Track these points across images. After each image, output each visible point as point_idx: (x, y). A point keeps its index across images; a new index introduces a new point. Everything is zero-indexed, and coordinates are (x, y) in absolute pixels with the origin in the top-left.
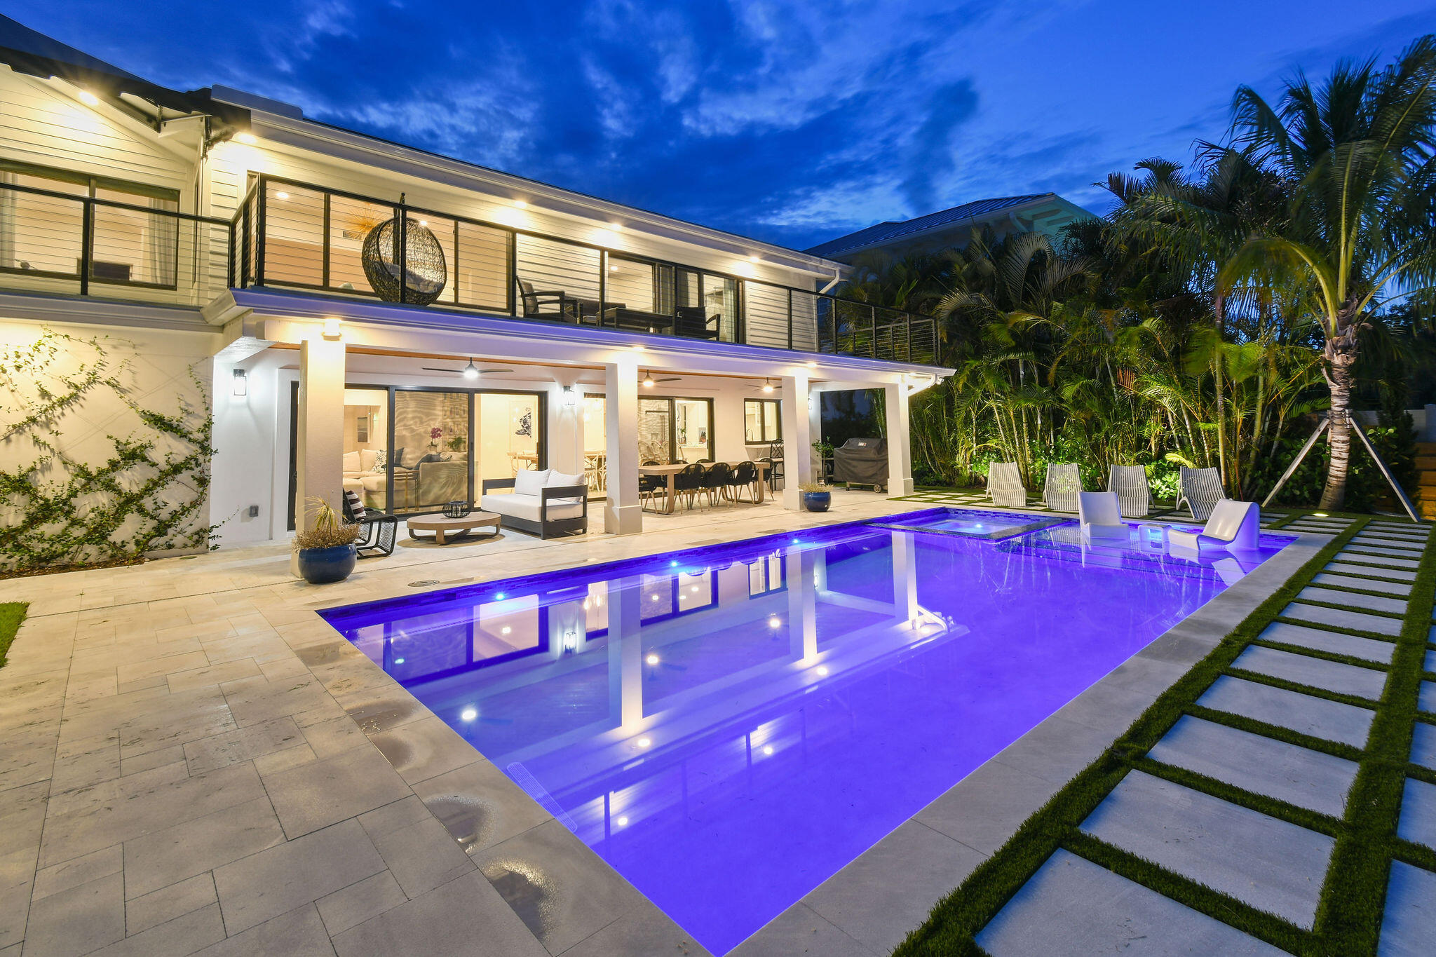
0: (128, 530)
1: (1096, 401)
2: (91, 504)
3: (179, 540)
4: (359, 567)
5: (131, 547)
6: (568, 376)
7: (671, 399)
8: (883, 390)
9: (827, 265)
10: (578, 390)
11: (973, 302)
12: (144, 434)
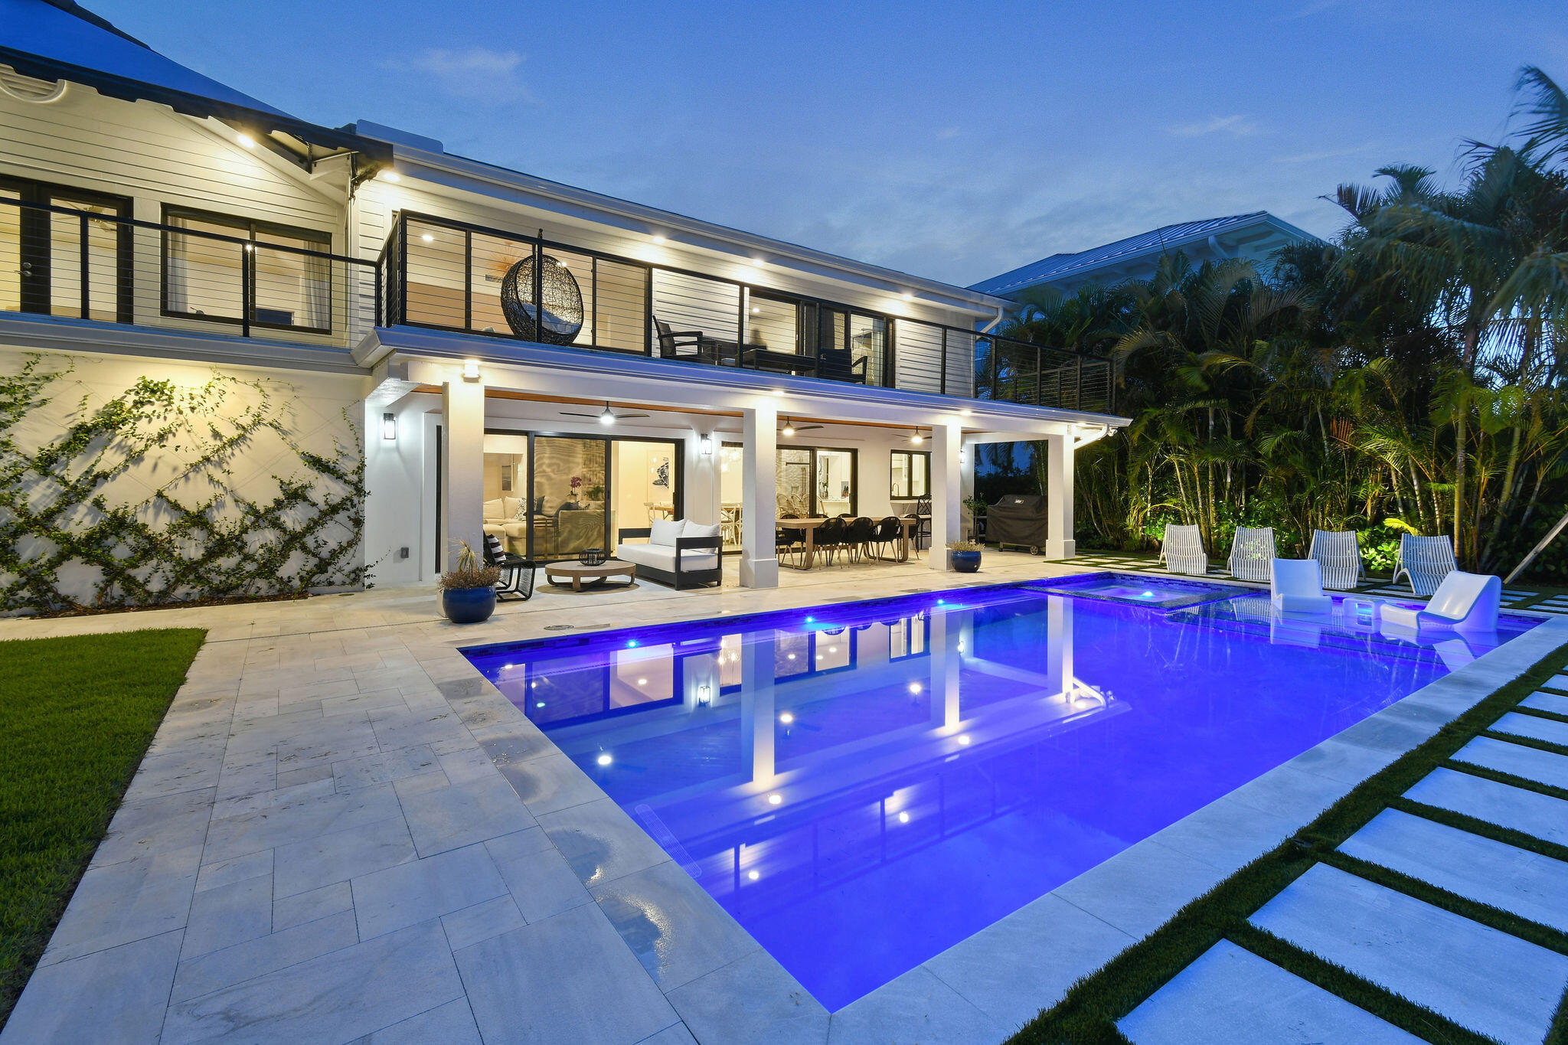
0: (293, 566)
1: (1301, 457)
2: (261, 540)
3: (338, 578)
4: (499, 609)
5: (296, 583)
6: (706, 423)
7: (813, 450)
8: (1045, 443)
9: (988, 301)
10: (715, 438)
11: (1157, 342)
12: (304, 474)
